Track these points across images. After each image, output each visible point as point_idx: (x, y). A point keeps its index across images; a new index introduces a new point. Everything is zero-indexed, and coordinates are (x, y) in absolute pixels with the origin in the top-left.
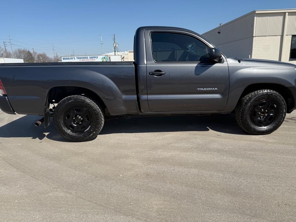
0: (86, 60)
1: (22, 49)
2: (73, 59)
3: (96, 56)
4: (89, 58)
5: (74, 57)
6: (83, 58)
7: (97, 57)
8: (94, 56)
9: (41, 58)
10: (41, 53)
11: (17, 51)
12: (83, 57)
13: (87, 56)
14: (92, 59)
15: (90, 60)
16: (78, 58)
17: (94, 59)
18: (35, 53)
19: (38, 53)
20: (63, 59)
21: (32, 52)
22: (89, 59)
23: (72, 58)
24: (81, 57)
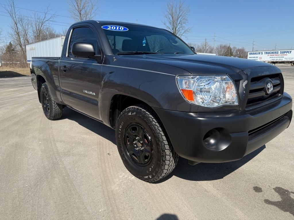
0: (276, 55)
1: (224, 44)
2: (261, 54)
3: (289, 51)
4: (279, 52)
5: (261, 52)
6: (272, 53)
7: (291, 52)
8: (286, 51)
9: (238, 53)
10: (240, 48)
11: (219, 46)
12: (272, 51)
13: (277, 51)
14: (284, 54)
15: (281, 55)
16: (266, 53)
17: (285, 54)
18: (235, 48)
19: (237, 48)
20: (250, 54)
21: (232, 47)
22: (279, 54)
23: (259, 53)
24: (270, 51)
